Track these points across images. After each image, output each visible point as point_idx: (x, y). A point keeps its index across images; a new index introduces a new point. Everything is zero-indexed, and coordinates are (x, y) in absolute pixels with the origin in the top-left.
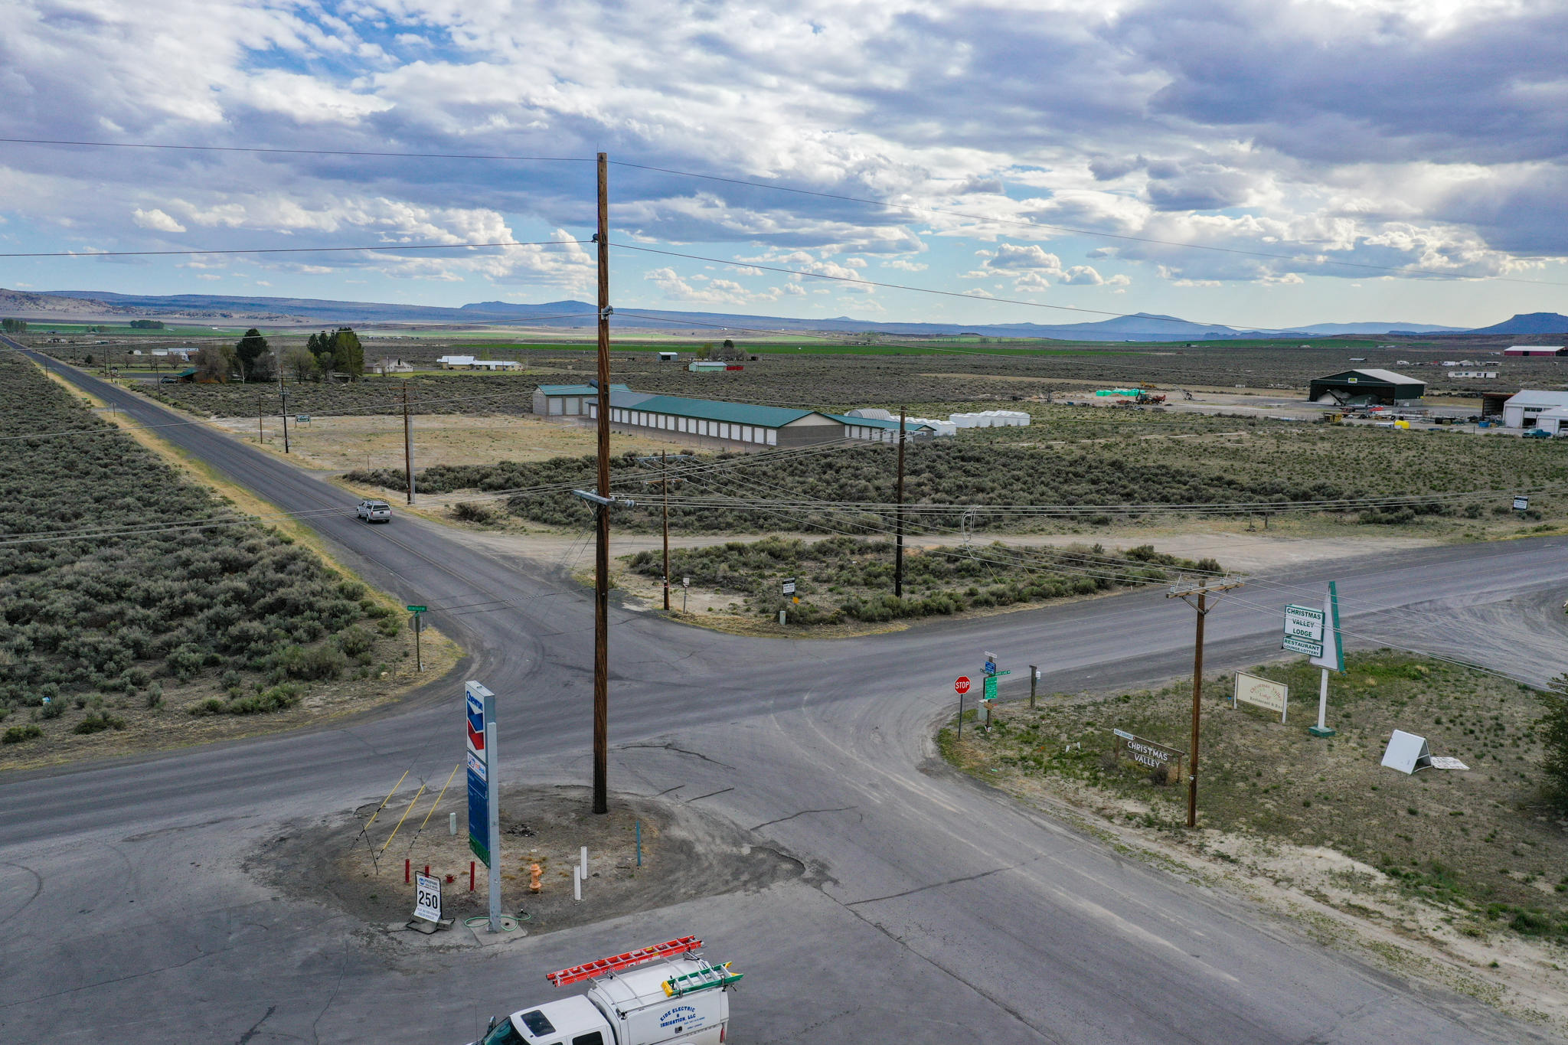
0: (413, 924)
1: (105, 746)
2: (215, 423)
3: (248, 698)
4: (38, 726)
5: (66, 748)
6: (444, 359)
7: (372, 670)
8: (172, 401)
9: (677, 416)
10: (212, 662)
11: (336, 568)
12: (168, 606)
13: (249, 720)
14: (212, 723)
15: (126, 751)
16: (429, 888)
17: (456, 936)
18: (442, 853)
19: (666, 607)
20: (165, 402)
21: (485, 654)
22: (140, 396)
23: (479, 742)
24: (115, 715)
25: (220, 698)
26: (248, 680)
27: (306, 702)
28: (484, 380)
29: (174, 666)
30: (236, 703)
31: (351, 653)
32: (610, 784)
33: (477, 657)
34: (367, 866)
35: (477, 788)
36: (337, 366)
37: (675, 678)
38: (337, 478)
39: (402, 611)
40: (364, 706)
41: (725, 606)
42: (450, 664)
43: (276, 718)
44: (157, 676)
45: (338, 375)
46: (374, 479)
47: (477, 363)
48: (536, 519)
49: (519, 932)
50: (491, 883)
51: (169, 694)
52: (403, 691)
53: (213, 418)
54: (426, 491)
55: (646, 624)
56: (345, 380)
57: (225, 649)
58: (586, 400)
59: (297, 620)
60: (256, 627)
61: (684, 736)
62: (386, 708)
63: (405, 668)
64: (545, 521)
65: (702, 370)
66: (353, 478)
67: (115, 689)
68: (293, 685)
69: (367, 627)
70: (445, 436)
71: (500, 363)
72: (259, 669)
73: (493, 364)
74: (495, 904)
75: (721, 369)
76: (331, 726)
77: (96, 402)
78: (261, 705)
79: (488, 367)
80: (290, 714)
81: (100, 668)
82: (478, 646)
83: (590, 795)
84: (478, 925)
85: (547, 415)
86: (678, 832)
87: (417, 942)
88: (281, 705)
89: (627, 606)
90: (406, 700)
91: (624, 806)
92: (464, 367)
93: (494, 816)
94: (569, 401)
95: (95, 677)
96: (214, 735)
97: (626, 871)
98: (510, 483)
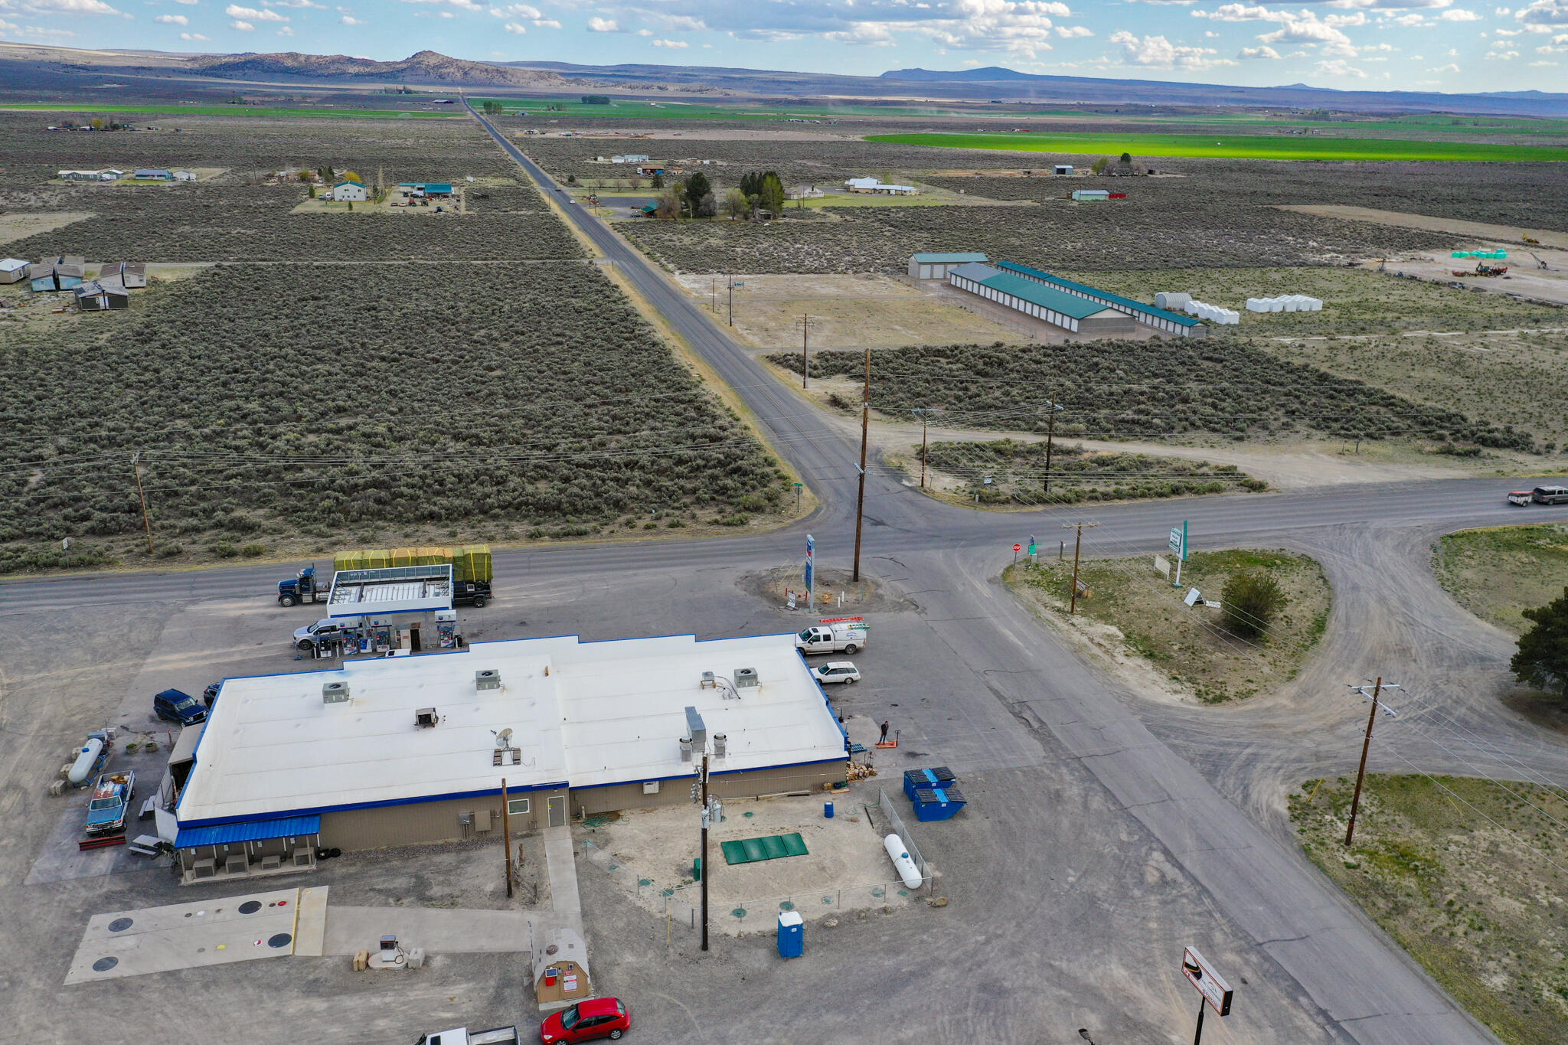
0: (787, 607)
1: (679, 535)
2: (679, 277)
3: (729, 519)
4: (655, 522)
5: (667, 533)
6: (852, 182)
7: (778, 509)
8: (647, 249)
10: (713, 499)
11: (763, 443)
13: (730, 528)
14: (717, 528)
15: (689, 537)
16: (792, 597)
17: (800, 612)
18: (798, 588)
19: (922, 483)
20: (641, 250)
21: (828, 505)
22: (619, 237)
23: (810, 554)
24: (681, 521)
25: (718, 517)
26: (729, 509)
27: (752, 522)
29: (698, 499)
30: (725, 520)
31: (770, 500)
32: (860, 571)
33: (825, 507)
34: (773, 589)
35: (808, 568)
36: (762, 205)
37: (909, 527)
38: (763, 358)
39: (795, 477)
40: (776, 526)
42: (812, 509)
43: (739, 529)
44: (692, 503)
45: (763, 211)
46: (786, 362)
47: (880, 187)
48: (876, 408)
49: (817, 613)
50: (812, 598)
51: (699, 513)
52: (790, 521)
53: (677, 273)
54: (815, 377)
55: (909, 494)
56: (767, 217)
57: (716, 492)
58: (949, 267)
59: (745, 479)
60: (729, 482)
61: (899, 556)
62: (783, 529)
63: (792, 510)
64: (881, 411)
65: (1083, 198)
66: (773, 359)
67: (677, 508)
68: (745, 514)
69: (775, 485)
71: (900, 187)
72: (732, 504)
73: (893, 188)
74: (812, 605)
75: (1103, 198)
76: (761, 535)
77: (597, 253)
78: (734, 522)
79: (888, 193)
80: (746, 527)
81: (670, 497)
82: (826, 501)
83: (852, 574)
84: (806, 610)
85: (917, 281)
86: (880, 591)
87: (788, 612)
88: (742, 523)
89: (903, 482)
90: (791, 526)
91: (865, 580)
92: (867, 193)
93: (813, 578)
94: (936, 267)
95: (670, 502)
96: (718, 534)
97: (857, 601)
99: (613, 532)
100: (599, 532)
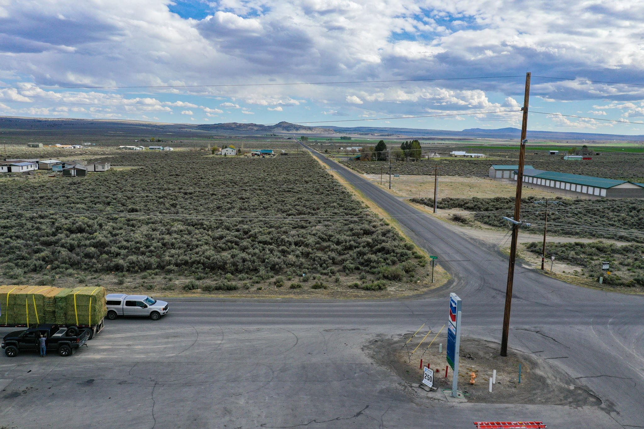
0: (422, 386)
1: (320, 295)
2: (366, 176)
3: (369, 284)
4: (301, 284)
5: (309, 293)
6: (453, 153)
7: (414, 279)
8: (352, 167)
9: (555, 181)
10: (357, 269)
11: (404, 237)
12: (344, 246)
13: (368, 292)
14: (355, 292)
15: (327, 298)
16: (429, 373)
17: (438, 395)
18: (435, 359)
19: (542, 268)
20: (349, 167)
21: (460, 279)
22: (341, 165)
23: (454, 318)
24: (325, 284)
25: (359, 283)
26: (370, 277)
27: (389, 289)
28: (469, 162)
29: (345, 268)
30: (364, 285)
31: (407, 271)
32: (510, 344)
33: (456, 280)
34: (406, 358)
35: (451, 337)
36: (411, 155)
37: (544, 301)
38: (407, 200)
39: (428, 257)
40: (410, 293)
41: (572, 271)
42: (445, 281)
43: (378, 293)
44: (339, 271)
45: (411, 158)
46: (422, 202)
47: (467, 154)
48: (486, 223)
49: (462, 398)
50: (454, 377)
51: (342, 278)
52: (425, 290)
53: (365, 174)
54: (441, 208)
55: (532, 274)
56: (413, 160)
57: (362, 264)
58: (513, 172)
59: (388, 256)
60: (373, 257)
61: (546, 328)
62: (418, 296)
63: (427, 280)
64: (490, 224)
65: (570, 159)
66: (414, 201)
67: (325, 274)
68: (384, 281)
69: (413, 262)
70: (451, 185)
71: (476, 155)
72: (373, 273)
73: (473, 155)
74: (455, 385)
75: (580, 159)
76: (397, 299)
77: (327, 167)
78: (373, 287)
79: (471, 156)
80: (383, 292)
81: (321, 266)
82: (457, 275)
83: (500, 347)
84: (447, 392)
85: (495, 178)
86: (539, 372)
87: (423, 393)
88: (380, 288)
89: (524, 266)
90: (426, 293)
91: (515, 355)
92: (461, 156)
93: (457, 349)
94: (505, 172)
95: (319, 268)
96: (356, 296)
97: (513, 384)
98: (476, 207)
99: (260, 289)
100: (248, 288)
